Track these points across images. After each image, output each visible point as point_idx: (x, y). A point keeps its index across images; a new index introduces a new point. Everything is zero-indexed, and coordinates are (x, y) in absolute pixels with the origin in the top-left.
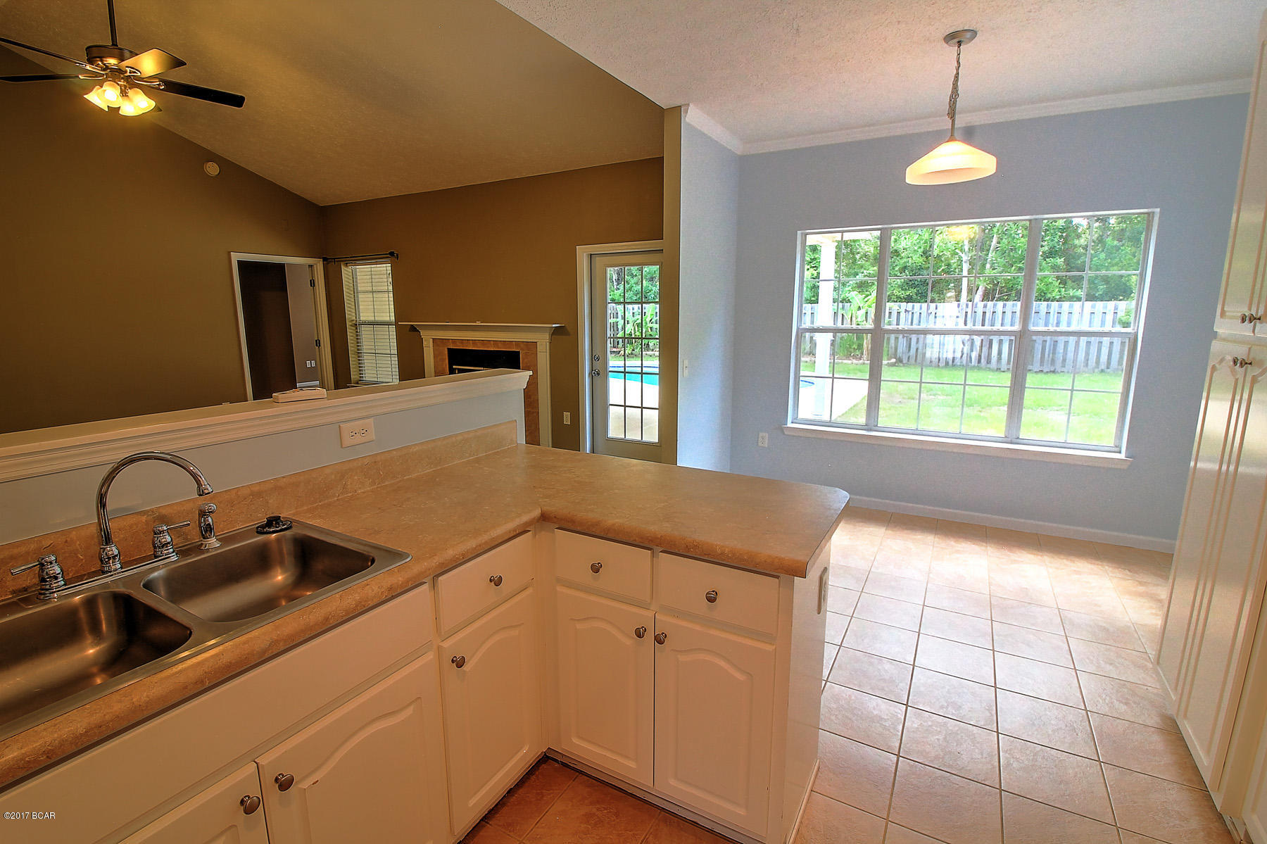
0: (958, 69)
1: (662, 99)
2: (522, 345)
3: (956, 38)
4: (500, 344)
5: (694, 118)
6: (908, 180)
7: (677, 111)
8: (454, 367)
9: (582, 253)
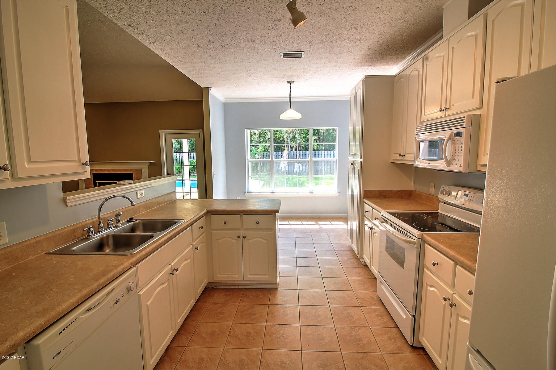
0: (291, 90)
1: (203, 85)
2: (134, 171)
3: (290, 82)
4: (122, 171)
5: (213, 92)
6: (281, 118)
7: (207, 89)
8: (96, 181)
9: (162, 134)
